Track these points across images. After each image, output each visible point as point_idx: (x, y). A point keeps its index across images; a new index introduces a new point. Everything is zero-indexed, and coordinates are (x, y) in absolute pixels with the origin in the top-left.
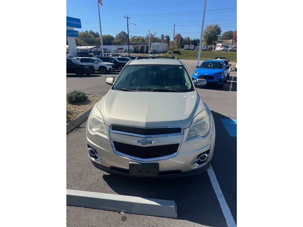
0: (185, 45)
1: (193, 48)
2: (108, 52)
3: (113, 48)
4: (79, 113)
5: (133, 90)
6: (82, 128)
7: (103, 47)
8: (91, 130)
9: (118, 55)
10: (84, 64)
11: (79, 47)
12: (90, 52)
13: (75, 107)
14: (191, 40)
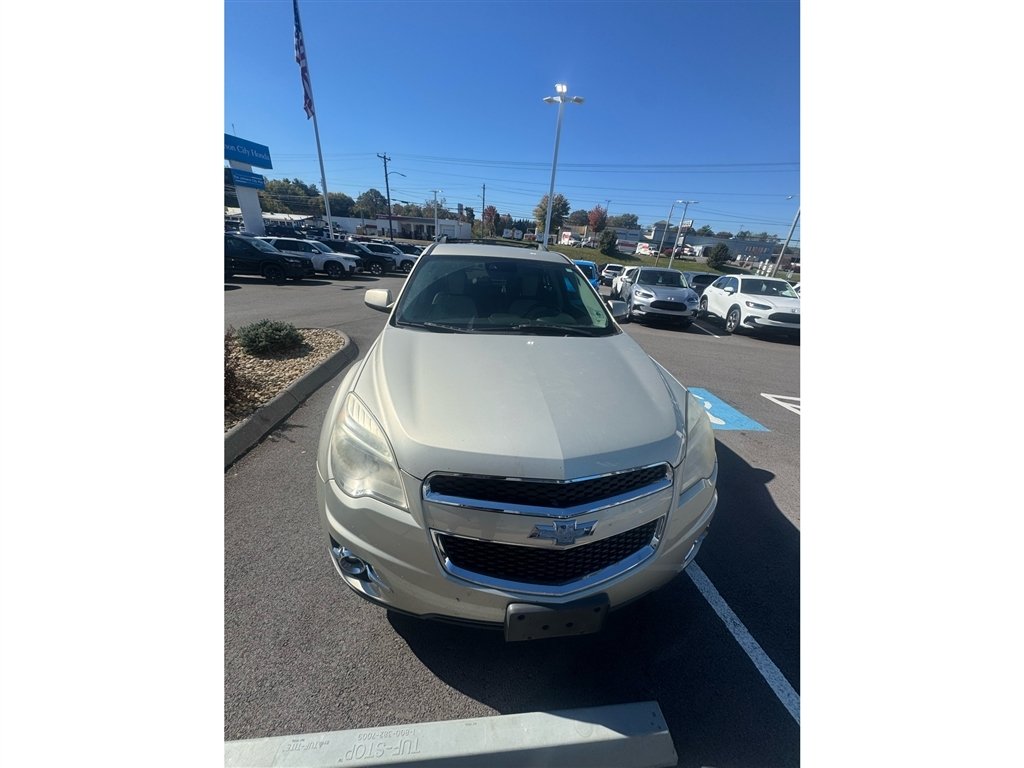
0: (505, 230)
1: (519, 237)
2: (342, 232)
3: (353, 224)
4: (282, 381)
5: (459, 330)
6: (295, 430)
7: (328, 219)
8: (341, 485)
9: (369, 240)
10: (285, 253)
11: (268, 215)
12: (300, 229)
13: (268, 365)
14: (514, 219)
